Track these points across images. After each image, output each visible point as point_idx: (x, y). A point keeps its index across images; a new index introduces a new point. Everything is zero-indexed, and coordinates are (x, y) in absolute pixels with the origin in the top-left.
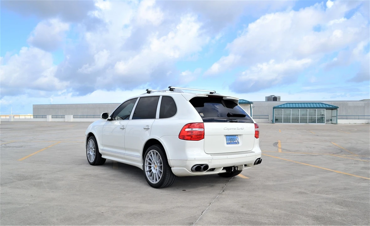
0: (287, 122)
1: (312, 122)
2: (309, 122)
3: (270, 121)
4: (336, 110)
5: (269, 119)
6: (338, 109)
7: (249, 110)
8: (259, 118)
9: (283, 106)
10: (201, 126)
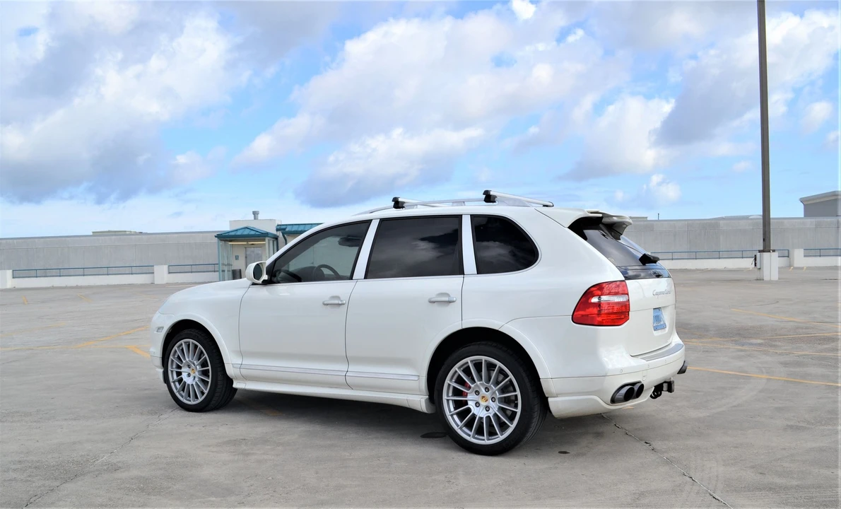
10: (619, 288)
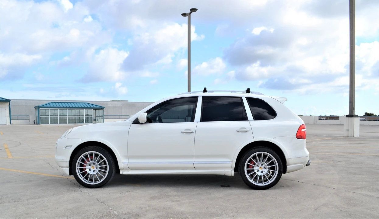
0: (54, 123)
1: (80, 123)
2: (77, 123)
3: (31, 122)
4: (102, 110)
5: (30, 120)
6: (104, 109)
7: (7, 109)
8: (18, 119)
9: (48, 106)
